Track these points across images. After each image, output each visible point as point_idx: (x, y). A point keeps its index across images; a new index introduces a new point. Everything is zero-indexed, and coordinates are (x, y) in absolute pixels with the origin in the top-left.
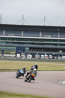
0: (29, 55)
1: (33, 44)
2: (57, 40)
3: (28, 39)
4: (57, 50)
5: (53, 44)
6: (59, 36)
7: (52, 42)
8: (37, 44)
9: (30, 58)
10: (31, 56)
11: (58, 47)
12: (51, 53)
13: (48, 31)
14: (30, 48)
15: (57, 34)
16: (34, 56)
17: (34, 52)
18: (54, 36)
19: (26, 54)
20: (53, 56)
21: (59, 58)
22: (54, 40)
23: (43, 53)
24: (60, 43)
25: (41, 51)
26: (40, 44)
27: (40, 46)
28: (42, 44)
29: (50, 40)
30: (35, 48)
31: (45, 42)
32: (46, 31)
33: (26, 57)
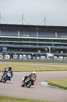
0: (7, 56)
1: (11, 43)
2: (35, 40)
3: (6, 38)
4: (35, 50)
5: (31, 44)
6: (37, 35)
7: (31, 42)
8: (16, 44)
9: (8, 58)
10: (9, 56)
11: (37, 46)
12: (30, 53)
13: (26, 31)
14: (8, 48)
15: (36, 33)
16: (12, 56)
17: (12, 52)
18: (33, 35)
19: (4, 54)
20: (32, 56)
21: (38, 58)
22: (32, 40)
23: (21, 53)
24: (39, 42)
25: (19, 51)
26: (18, 44)
27: (19, 46)
28: (21, 44)
29: (28, 40)
30: (13, 48)
31: (24, 42)
32: (24, 31)
33: (4, 58)
